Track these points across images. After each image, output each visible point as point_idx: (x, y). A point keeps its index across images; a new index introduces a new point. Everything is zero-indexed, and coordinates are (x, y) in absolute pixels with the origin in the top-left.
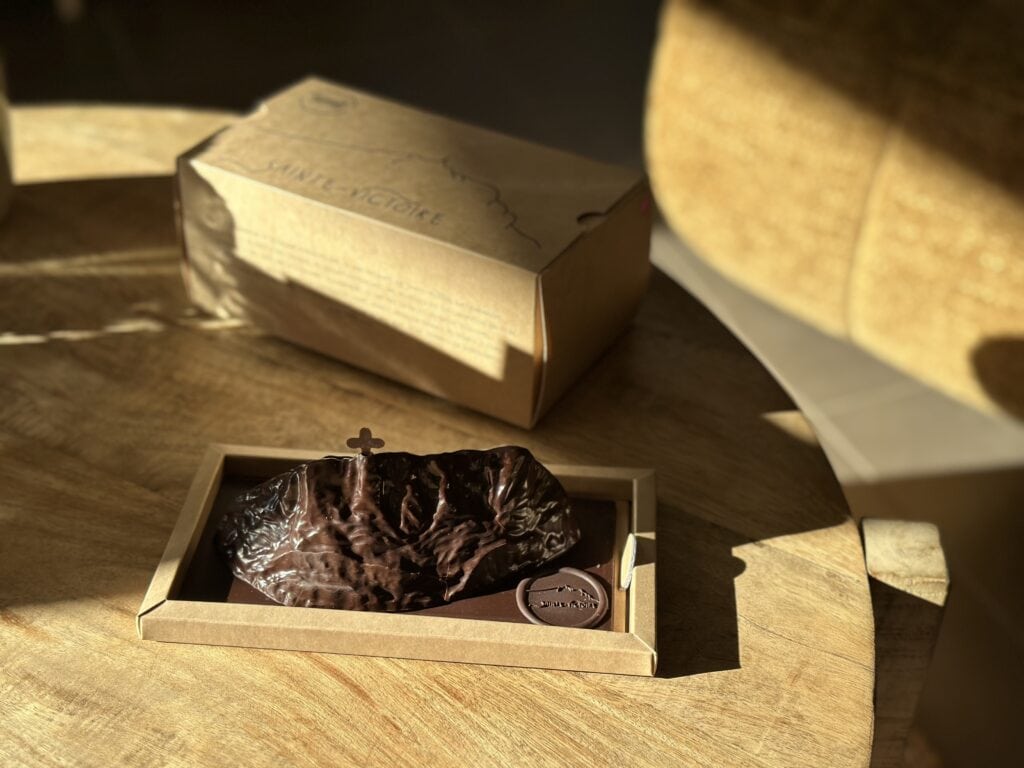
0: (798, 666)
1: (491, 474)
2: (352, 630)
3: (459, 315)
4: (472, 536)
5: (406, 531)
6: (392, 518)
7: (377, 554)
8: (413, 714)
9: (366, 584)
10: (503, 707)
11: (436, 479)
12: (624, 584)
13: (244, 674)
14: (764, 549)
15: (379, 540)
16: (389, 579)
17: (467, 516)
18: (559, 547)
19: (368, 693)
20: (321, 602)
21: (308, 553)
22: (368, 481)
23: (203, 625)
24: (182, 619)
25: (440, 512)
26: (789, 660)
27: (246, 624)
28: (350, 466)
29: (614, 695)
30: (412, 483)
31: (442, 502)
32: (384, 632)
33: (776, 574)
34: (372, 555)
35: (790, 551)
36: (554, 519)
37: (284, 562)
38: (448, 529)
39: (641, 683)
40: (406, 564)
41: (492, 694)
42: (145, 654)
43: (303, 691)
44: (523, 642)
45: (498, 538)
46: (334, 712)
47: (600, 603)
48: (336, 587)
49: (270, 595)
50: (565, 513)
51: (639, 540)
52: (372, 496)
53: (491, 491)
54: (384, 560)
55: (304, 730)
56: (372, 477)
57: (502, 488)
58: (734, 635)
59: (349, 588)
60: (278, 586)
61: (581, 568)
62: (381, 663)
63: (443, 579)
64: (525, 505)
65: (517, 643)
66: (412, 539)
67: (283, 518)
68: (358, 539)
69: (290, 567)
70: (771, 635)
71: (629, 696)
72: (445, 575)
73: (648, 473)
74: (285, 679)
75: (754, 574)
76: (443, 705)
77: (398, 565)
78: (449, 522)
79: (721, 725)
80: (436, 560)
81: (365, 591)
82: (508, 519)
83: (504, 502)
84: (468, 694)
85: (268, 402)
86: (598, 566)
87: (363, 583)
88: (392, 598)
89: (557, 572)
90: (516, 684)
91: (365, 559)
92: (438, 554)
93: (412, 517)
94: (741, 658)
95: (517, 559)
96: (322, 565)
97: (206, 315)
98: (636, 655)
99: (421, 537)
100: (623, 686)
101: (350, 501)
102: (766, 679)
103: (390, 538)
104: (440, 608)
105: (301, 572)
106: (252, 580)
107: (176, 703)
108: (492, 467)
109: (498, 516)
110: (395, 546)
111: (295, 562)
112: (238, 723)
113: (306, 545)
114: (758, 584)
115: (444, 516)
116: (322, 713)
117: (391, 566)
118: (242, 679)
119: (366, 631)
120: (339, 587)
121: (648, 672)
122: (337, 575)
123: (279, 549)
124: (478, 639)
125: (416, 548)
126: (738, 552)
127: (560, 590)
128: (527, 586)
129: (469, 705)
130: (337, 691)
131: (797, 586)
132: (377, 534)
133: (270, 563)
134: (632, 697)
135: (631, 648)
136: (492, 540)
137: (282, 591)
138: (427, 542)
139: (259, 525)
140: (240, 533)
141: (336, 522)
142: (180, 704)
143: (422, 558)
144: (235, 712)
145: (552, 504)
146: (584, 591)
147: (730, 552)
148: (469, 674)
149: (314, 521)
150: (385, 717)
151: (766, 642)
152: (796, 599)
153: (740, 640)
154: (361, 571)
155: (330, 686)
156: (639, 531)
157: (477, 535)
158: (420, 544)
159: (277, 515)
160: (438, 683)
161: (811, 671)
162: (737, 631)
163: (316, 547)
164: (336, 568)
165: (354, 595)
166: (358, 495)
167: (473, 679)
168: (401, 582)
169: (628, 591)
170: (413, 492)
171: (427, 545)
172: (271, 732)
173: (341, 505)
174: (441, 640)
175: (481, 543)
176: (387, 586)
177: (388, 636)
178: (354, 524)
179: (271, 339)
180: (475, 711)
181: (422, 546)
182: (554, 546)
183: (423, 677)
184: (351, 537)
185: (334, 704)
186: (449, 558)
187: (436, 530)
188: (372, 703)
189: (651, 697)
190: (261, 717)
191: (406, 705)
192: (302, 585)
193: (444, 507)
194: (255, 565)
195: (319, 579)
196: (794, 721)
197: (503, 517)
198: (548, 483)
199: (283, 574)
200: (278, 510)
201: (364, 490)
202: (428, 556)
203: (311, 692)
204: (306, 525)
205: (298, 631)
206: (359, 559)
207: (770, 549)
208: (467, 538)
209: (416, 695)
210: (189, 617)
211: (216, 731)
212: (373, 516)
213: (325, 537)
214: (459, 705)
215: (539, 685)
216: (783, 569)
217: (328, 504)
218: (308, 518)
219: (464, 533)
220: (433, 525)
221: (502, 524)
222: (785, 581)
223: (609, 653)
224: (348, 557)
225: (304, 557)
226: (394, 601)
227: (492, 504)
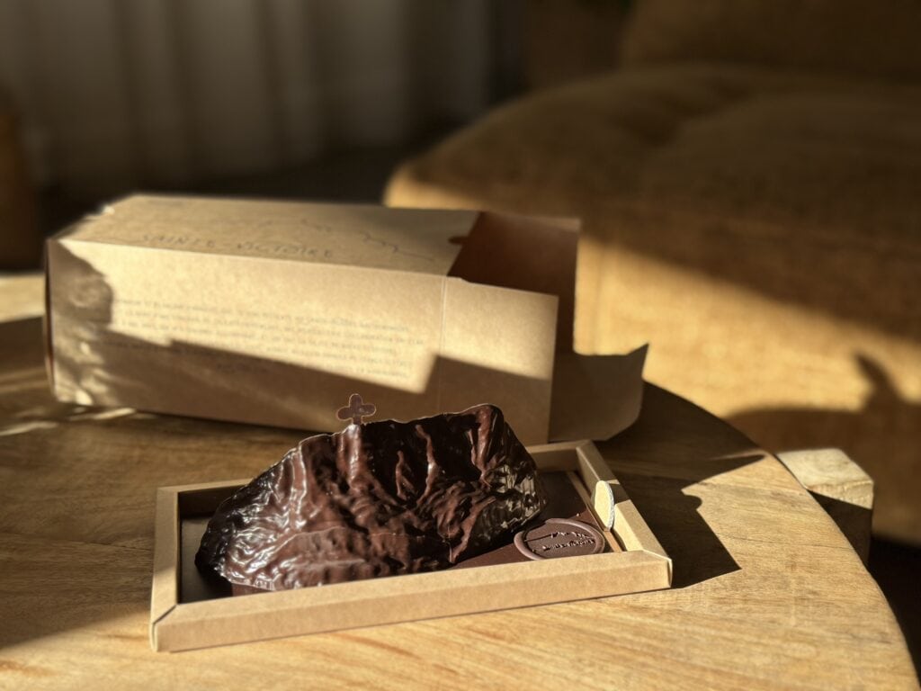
0: (789, 559)
1: (469, 435)
4: (465, 495)
7: (382, 524)
8: (462, 658)
9: (376, 554)
10: (544, 636)
11: (423, 443)
12: (608, 524)
13: (275, 660)
14: (709, 486)
15: (382, 510)
16: (397, 546)
17: (456, 478)
19: (410, 651)
20: (334, 582)
21: (314, 533)
22: (363, 450)
24: (200, 618)
25: (431, 475)
26: (779, 556)
27: (268, 610)
28: (342, 439)
30: (403, 449)
31: (430, 467)
33: (730, 501)
34: (376, 525)
35: (731, 484)
37: (288, 551)
38: (441, 491)
39: (660, 595)
40: (410, 529)
45: (488, 495)
47: (596, 538)
48: (347, 562)
51: (609, 486)
52: (367, 464)
53: (473, 451)
54: (389, 528)
56: (368, 445)
57: (483, 447)
59: (360, 561)
62: (409, 626)
63: (447, 539)
64: (504, 462)
66: (411, 504)
67: (280, 508)
68: (360, 511)
69: (295, 554)
70: (752, 542)
71: (655, 607)
72: (447, 536)
73: (585, 442)
74: (320, 656)
75: (711, 504)
76: (486, 645)
77: (403, 531)
78: (441, 484)
79: (749, 611)
80: (436, 523)
81: (377, 562)
82: (492, 477)
83: (486, 461)
86: (578, 515)
87: (372, 554)
88: (402, 565)
90: (547, 618)
91: (370, 530)
92: (437, 517)
93: (407, 483)
94: (737, 562)
95: (506, 516)
96: (329, 543)
98: (653, 567)
99: (419, 502)
101: (346, 475)
102: (769, 572)
103: (391, 505)
105: (308, 556)
108: (469, 429)
109: (482, 475)
110: (397, 513)
111: (299, 547)
113: (310, 525)
114: (718, 510)
115: (436, 478)
116: (371, 674)
117: (398, 532)
118: (275, 664)
119: (392, 594)
120: (350, 562)
121: (665, 583)
122: (345, 551)
125: (416, 513)
126: (689, 491)
127: (555, 536)
128: (523, 538)
129: (512, 641)
130: (377, 655)
131: (752, 506)
132: (378, 503)
133: (271, 556)
134: (659, 607)
135: (647, 560)
136: (483, 497)
138: (425, 506)
141: (337, 497)
143: (423, 522)
146: (576, 532)
147: (681, 493)
148: (499, 618)
149: (315, 500)
150: (436, 666)
151: (751, 547)
152: (758, 515)
153: (729, 550)
154: (368, 543)
155: (369, 653)
156: (603, 481)
157: (469, 494)
158: (419, 509)
160: (474, 631)
161: (802, 560)
162: (722, 545)
163: (321, 526)
164: (344, 544)
165: (366, 567)
166: (354, 467)
167: (504, 622)
168: (409, 548)
169: (613, 529)
170: (405, 458)
171: (425, 509)
173: (339, 480)
175: (474, 502)
176: (395, 553)
178: (355, 495)
180: (520, 644)
181: (421, 510)
182: (531, 505)
183: (456, 629)
184: (354, 510)
185: (380, 665)
186: (448, 520)
187: (431, 493)
188: (418, 658)
189: (676, 604)
191: (452, 652)
192: (312, 568)
193: (434, 470)
195: (329, 559)
196: (811, 596)
197: (486, 477)
199: (288, 563)
200: (272, 501)
201: (360, 461)
202: (428, 520)
203: (353, 661)
204: (307, 506)
206: (365, 531)
207: (714, 485)
208: (461, 498)
209: (459, 644)
210: (206, 615)
212: (371, 487)
213: (329, 514)
214: (502, 643)
215: (569, 614)
216: (733, 496)
217: (326, 480)
218: (310, 497)
219: (457, 493)
220: (428, 489)
221: (487, 482)
222: (739, 505)
223: (627, 570)
224: (355, 529)
225: (310, 538)
226: (404, 568)
227: (476, 463)
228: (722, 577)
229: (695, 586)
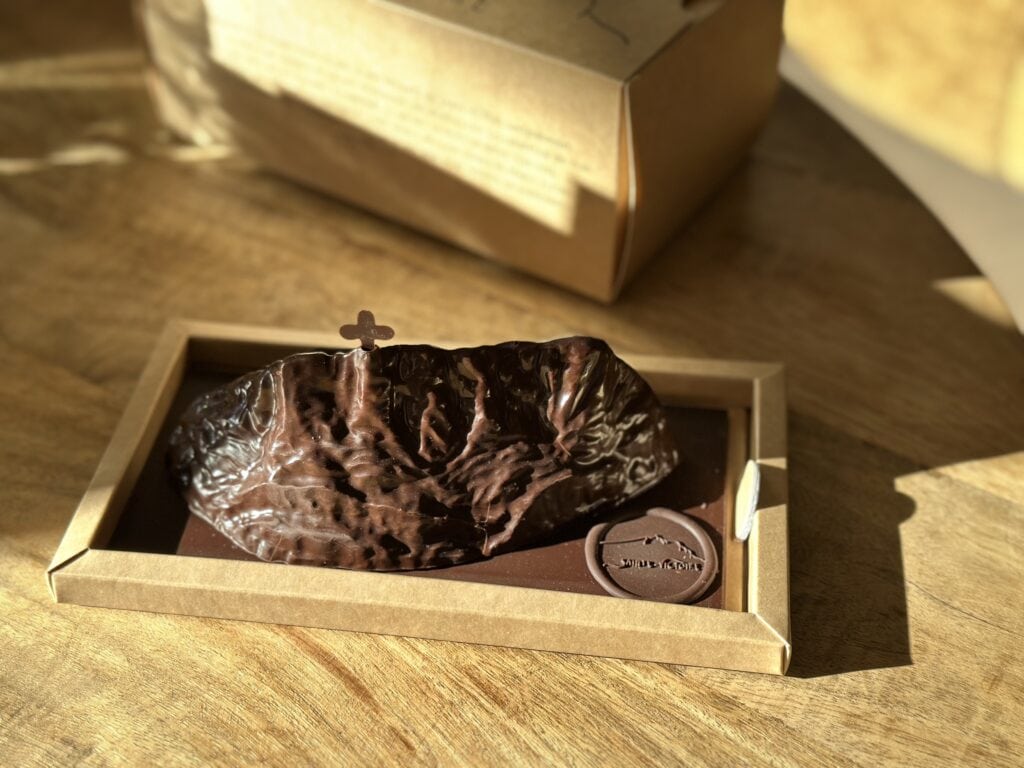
0: (997, 663)
1: (551, 378)
2: (348, 599)
3: (513, 142)
4: (523, 465)
5: (428, 457)
6: (408, 440)
7: (387, 490)
8: (434, 726)
9: (371, 531)
10: (563, 717)
11: (470, 384)
12: (741, 534)
13: (195, 657)
14: (941, 481)
15: (389, 470)
16: (405, 525)
17: (516, 436)
18: (648, 476)
19: (371, 691)
20: (307, 555)
21: (287, 487)
22: (372, 387)
23: (139, 587)
24: (110, 577)
25: (477, 430)
26: (984, 652)
27: (200, 586)
28: (345, 364)
29: (724, 703)
30: (437, 391)
31: (479, 417)
32: (395, 602)
33: (961, 520)
34: (379, 491)
35: (980, 485)
36: (642, 439)
37: (256, 498)
38: (487, 455)
39: (764, 685)
40: (427, 505)
41: (548, 698)
42: (61, 623)
43: (279, 687)
44: (594, 623)
45: (560, 467)
46: (320, 719)
47: (706, 562)
48: (327, 535)
49: (238, 542)
50: (656, 429)
51: (763, 470)
52: (378, 408)
53: (551, 400)
54: (396, 499)
55: (277, 747)
56: (378, 381)
57: (565, 399)
58: (902, 612)
59: (346, 537)
60: (248, 531)
61: (678, 509)
62: (392, 644)
63: (481, 525)
64: (599, 421)
65: (586, 623)
66: (437, 468)
67: (254, 435)
68: (358, 468)
69: (265, 504)
70: (956, 613)
71: (748, 704)
72: (484, 519)
73: (774, 369)
74: (255, 666)
75: (928, 518)
76: (476, 712)
77: (416, 506)
78: (490, 445)
79: (885, 754)
80: (471, 498)
81: (369, 542)
82: (574, 441)
83: (569, 417)
84: (514, 696)
85: (257, 260)
86: (704, 506)
87: (366, 531)
88: (407, 551)
89: (643, 514)
90: (583, 682)
91: (369, 497)
92: (473, 491)
93: (435, 437)
94: (913, 650)
95: (588, 496)
96: (308, 504)
97: (181, 140)
98: (759, 647)
99: (450, 466)
100: (739, 687)
101: (346, 414)
102: (952, 683)
103: (405, 468)
104: (476, 566)
105: (279, 513)
106: (214, 519)
107: (97, 701)
108: (552, 368)
109: (560, 437)
110: (412, 478)
111: (270, 498)
112: (183, 733)
113: (285, 475)
114: (934, 534)
115: (482, 436)
116: (303, 720)
117: (408, 506)
118: (193, 664)
119: (369, 601)
120: (333, 535)
121: (776, 669)
122: (329, 518)
123: (249, 478)
124: (529, 617)
125: (441, 482)
126: (905, 485)
127: (649, 542)
128: (602, 536)
129: (514, 713)
130: (326, 686)
131: (992, 538)
132: (385, 462)
133: (237, 498)
134: (753, 706)
135: (752, 636)
136: (551, 471)
137: (254, 537)
138: (458, 473)
139: (221, 443)
140: (198, 453)
141: (326, 444)
142: (104, 702)
143: (450, 495)
144: (181, 715)
145: (639, 418)
146: (682, 544)
147: (892, 485)
148: (516, 664)
149: (295, 442)
150: (393, 729)
151: (949, 624)
152: (991, 559)
153: (911, 621)
154: (363, 514)
155: (317, 679)
156: (762, 456)
157: (528, 463)
158: (448, 476)
159: (246, 431)
160: (471, 678)
161: (1015, 670)
162: (905, 606)
163: (300, 479)
164: (328, 508)
165: (353, 547)
166: (357, 407)
167: (521, 672)
168: (420, 530)
169: (746, 543)
170: (438, 403)
171: (457, 478)
172: (229, 748)
173: (334, 420)
174: (475, 617)
175: (536, 475)
176: (401, 533)
177: (400, 609)
178: (355, 447)
179: (265, 175)
180: (522, 722)
182: (640, 476)
183: (450, 668)
184: (349, 465)
185: (321, 706)
186: (490, 497)
187: (471, 455)
188: (376, 708)
189: (780, 708)
190: (217, 726)
191: (424, 711)
192: (281, 530)
193: (482, 425)
194: (217, 498)
195: (304, 524)
197: (567, 438)
198: (634, 388)
199: (256, 514)
200: (247, 424)
201: (366, 400)
202: (459, 493)
203: (290, 688)
204: (284, 448)
205: (272, 599)
206: (360, 496)
207: (951, 481)
208: (515, 469)
209: (441, 696)
210: (120, 574)
211: (150, 746)
212: (379, 436)
213: (310, 464)
214: (500, 713)
215: (617, 683)
216: (970, 510)
217: (314, 418)
218: (287, 438)
219: (511, 460)
220: (467, 449)
221: (566, 448)
222: (974, 530)
223: (719, 643)
224: (345, 493)
225: (283, 492)
226: (410, 556)
227: (552, 419)
228: (874, 673)
229: (825, 680)
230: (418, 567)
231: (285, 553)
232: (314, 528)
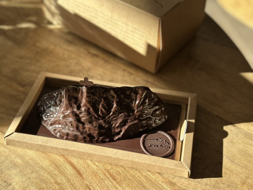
0: (244, 178)
1: (134, 96)
2: (78, 150)
5: (101, 115)
6: (96, 110)
7: (90, 122)
8: (97, 185)
9: (86, 133)
10: (130, 185)
11: (113, 97)
12: (181, 139)
13: (39, 162)
14: (235, 128)
15: (91, 118)
16: (94, 132)
17: (124, 111)
18: (159, 122)
19: (82, 174)
20: (69, 138)
21: (65, 120)
22: (87, 97)
23: (26, 143)
24: (19, 140)
25: (114, 109)
26: (242, 175)
27: (41, 144)
28: (81, 90)
29: (172, 184)
30: (104, 98)
31: (115, 105)
32: (90, 152)
33: (240, 139)
34: (88, 123)
35: (246, 129)
36: (157, 113)
37: (57, 122)
38: (117, 115)
39: (183, 180)
40: (100, 127)
41: (127, 179)
42: (7, 150)
43: (59, 171)
44: (140, 161)
45: (135, 119)
46: (69, 181)
47: (171, 146)
48: (74, 133)
49: (53, 133)
50: (162, 110)
51: (188, 123)
52: (89, 102)
53: (134, 102)
54: (92, 125)
55: (57, 187)
56: (89, 95)
57: (137, 102)
58: (221, 163)
59: (79, 134)
60: (55, 130)
61: (166, 132)
62: (89, 162)
63: (114, 133)
64: (146, 108)
65: (138, 161)
66: (103, 118)
67: (58, 106)
68: (83, 117)
69: (59, 124)
70: (235, 164)
71: (179, 185)
72: (115, 131)
73: (194, 95)
74: (54, 165)
75: (231, 138)
76: (108, 181)
77: (97, 127)
78: (117, 113)
80: (112, 126)
81: (85, 135)
82: (139, 113)
83: (138, 106)
84: (118, 178)
85: (66, 56)
86: (172, 131)
87: (84, 132)
88: (95, 138)
89: (156, 132)
90: (137, 176)
91: (86, 124)
92: (112, 124)
93: (103, 110)
94: (223, 173)
95: (142, 127)
96: (70, 125)
98: (182, 171)
99: (107, 117)
100: (177, 180)
101: (81, 103)
102: (232, 183)
103: (95, 117)
104: (112, 143)
105: (63, 126)
106: (47, 126)
107: (14, 172)
108: (135, 94)
110: (97, 120)
111: (61, 123)
112: (34, 182)
113: (64, 117)
114: (232, 142)
116: (64, 181)
117: (95, 127)
118: (38, 164)
119: (83, 151)
120: (76, 133)
121: (187, 176)
122: (75, 129)
123: (56, 116)
124: (124, 158)
125: (104, 121)
126: (226, 128)
127: (157, 140)
128: (145, 137)
129: (118, 183)
130: (71, 172)
131: (247, 144)
132: (90, 116)
133: (52, 121)
134: (180, 185)
135: (181, 168)
136: (133, 120)
137: (56, 132)
138: (109, 119)
139: (50, 107)
140: (44, 109)
141: (75, 110)
142: (15, 172)
143: (106, 125)
144: (34, 177)
145: (157, 107)
146: (166, 141)
147: (223, 128)
148: (120, 170)
149: (67, 109)
150: (87, 185)
151: (233, 167)
152: (246, 150)
153: (223, 166)
154: (84, 128)
155: (69, 170)
156: (189, 119)
157: (127, 118)
159: (56, 105)
160: (108, 172)
161: (249, 181)
162: (222, 161)
163: (68, 118)
164: (75, 126)
166: (84, 101)
167: (121, 172)
168: (98, 133)
169: (182, 141)
170: (104, 101)
172: (45, 187)
173: (77, 104)
174: (110, 157)
175: (129, 121)
176: (93, 134)
177: (91, 154)
178: (82, 111)
179: (70, 33)
180: (120, 185)
181: (107, 121)
182: (157, 122)
183: (103, 169)
184: (81, 116)
185: (69, 177)
186: (117, 125)
187: (112, 115)
188: (83, 179)
189: (187, 187)
190: (43, 181)
191: (95, 180)
192: (63, 131)
193: (116, 107)
194: (48, 121)
195: (69, 130)
197: (137, 112)
198: (156, 100)
199: (57, 126)
200: (56, 103)
201: (86, 100)
202: (108, 124)
203: (62, 172)
204: (65, 110)
205: (59, 148)
206: (83, 124)
207: (238, 128)
208: (123, 119)
209: (100, 177)
210: (22, 139)
211: (26, 185)
212: (89, 109)
213: (71, 115)
214: (115, 183)
216: (243, 136)
217: (73, 103)
218: (65, 108)
219: (122, 117)
220: (111, 113)
221: (137, 114)
222: (243, 142)
223: (172, 169)
224: (79, 123)
225: (64, 121)
227: (134, 107)
228: (212, 179)
229: (199, 180)
230: (97, 142)
231: (64, 136)
232: (71, 131)
